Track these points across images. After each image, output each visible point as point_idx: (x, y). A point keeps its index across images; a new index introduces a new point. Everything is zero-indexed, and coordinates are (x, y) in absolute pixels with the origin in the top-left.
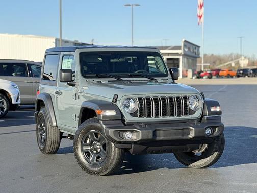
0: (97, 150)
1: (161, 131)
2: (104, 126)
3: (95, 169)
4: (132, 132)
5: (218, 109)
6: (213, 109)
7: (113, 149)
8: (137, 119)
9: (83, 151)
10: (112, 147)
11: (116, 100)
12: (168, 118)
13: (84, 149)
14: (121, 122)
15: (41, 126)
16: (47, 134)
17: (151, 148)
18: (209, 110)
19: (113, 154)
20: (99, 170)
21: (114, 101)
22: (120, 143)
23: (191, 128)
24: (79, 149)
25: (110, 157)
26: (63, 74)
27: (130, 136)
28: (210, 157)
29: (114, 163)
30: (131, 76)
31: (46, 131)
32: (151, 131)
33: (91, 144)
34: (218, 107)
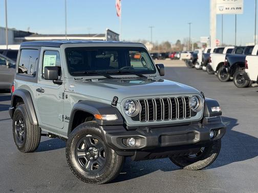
0: (93, 157)
1: (166, 136)
2: (105, 132)
3: (92, 177)
4: (136, 138)
5: (218, 109)
6: (213, 110)
7: (113, 156)
8: (139, 123)
9: (77, 157)
10: (111, 154)
11: (116, 102)
12: (170, 121)
13: (79, 155)
14: (122, 127)
15: (18, 123)
16: (26, 132)
17: (153, 154)
18: (210, 111)
19: (113, 161)
20: (98, 179)
21: (114, 103)
22: (122, 150)
23: (196, 131)
24: (73, 156)
25: (110, 165)
26: (49, 71)
27: (133, 143)
28: (208, 158)
29: (114, 171)
30: (120, 73)
31: (25, 129)
32: (157, 137)
33: (87, 150)
34: (218, 107)
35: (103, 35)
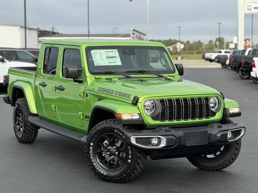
35: (128, 36)
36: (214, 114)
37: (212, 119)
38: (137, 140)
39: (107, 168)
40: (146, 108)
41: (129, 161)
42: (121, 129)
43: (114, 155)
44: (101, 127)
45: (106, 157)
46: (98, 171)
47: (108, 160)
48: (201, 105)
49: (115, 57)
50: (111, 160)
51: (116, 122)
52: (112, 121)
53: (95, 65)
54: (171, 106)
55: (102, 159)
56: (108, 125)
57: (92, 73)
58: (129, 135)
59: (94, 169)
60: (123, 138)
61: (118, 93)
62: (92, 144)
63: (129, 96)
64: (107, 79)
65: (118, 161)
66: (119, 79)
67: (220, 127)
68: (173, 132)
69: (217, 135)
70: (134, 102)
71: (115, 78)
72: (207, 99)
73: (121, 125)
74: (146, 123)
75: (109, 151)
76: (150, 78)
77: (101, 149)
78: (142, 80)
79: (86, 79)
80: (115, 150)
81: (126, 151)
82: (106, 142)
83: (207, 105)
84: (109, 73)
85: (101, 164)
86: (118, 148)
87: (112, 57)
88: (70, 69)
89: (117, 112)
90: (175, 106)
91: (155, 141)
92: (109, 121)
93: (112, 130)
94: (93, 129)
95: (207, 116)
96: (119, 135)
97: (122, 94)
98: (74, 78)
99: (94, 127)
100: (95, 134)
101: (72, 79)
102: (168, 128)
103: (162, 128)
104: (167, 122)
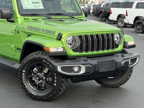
36: (117, 46)
37: (116, 50)
38: (63, 68)
39: (36, 90)
40: (68, 42)
41: (55, 84)
42: (48, 59)
43: (42, 79)
44: (32, 57)
45: (35, 81)
46: (29, 92)
47: (37, 84)
48: (108, 40)
49: (39, 2)
50: (39, 84)
51: (44, 54)
52: (41, 53)
53: (24, 8)
54: (87, 41)
55: (33, 82)
56: (37, 56)
57: (22, 15)
58: (56, 64)
59: (26, 90)
60: (50, 67)
61: (45, 31)
62: (24, 71)
63: (54, 33)
64: (33, 19)
65: (46, 84)
66: (43, 19)
67: (123, 56)
68: (90, 61)
69: (121, 63)
70: (59, 38)
71: (39, 18)
72: (112, 35)
73: (48, 56)
74: (68, 54)
75: (38, 76)
76: (66, 18)
77: (31, 75)
78: (61, 20)
79: (17, 20)
80: (43, 76)
81: (52, 76)
82: (35, 69)
83: (113, 39)
84: (34, 15)
85: (31, 86)
86: (45, 75)
87: (37, 3)
88: (4, 12)
89: (45, 45)
90: (90, 40)
91: (76, 69)
92: (38, 52)
93: (40, 60)
94: (25, 59)
95: (113, 48)
96: (46, 64)
97: (48, 31)
98: (7, 19)
99: (26, 58)
100: (26, 63)
101: (6, 20)
102: (86, 58)
103: (81, 58)
104: (84, 53)
